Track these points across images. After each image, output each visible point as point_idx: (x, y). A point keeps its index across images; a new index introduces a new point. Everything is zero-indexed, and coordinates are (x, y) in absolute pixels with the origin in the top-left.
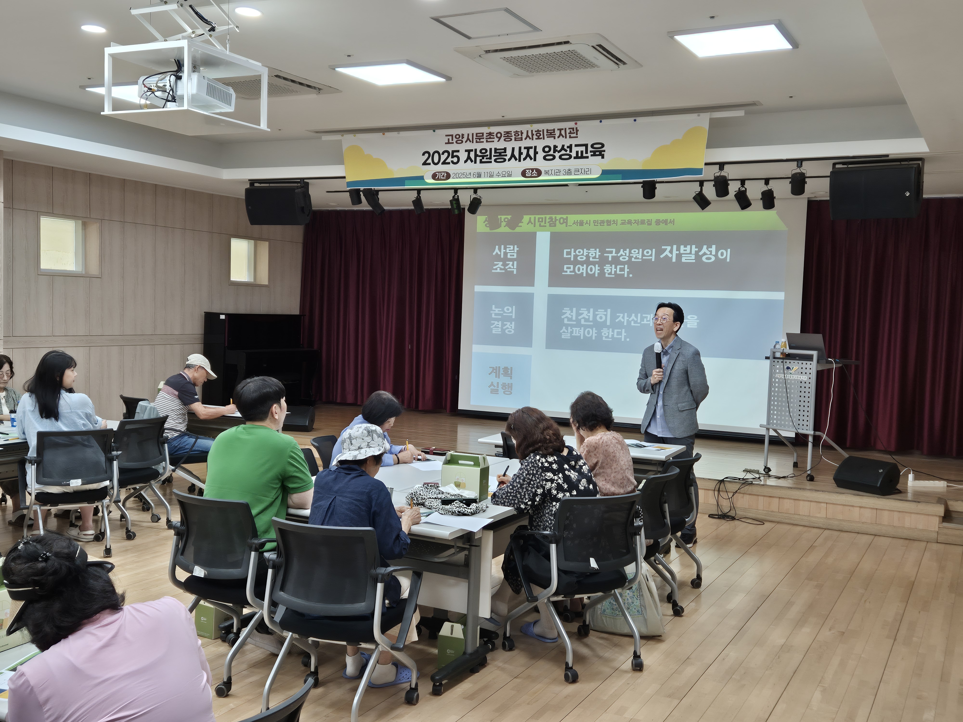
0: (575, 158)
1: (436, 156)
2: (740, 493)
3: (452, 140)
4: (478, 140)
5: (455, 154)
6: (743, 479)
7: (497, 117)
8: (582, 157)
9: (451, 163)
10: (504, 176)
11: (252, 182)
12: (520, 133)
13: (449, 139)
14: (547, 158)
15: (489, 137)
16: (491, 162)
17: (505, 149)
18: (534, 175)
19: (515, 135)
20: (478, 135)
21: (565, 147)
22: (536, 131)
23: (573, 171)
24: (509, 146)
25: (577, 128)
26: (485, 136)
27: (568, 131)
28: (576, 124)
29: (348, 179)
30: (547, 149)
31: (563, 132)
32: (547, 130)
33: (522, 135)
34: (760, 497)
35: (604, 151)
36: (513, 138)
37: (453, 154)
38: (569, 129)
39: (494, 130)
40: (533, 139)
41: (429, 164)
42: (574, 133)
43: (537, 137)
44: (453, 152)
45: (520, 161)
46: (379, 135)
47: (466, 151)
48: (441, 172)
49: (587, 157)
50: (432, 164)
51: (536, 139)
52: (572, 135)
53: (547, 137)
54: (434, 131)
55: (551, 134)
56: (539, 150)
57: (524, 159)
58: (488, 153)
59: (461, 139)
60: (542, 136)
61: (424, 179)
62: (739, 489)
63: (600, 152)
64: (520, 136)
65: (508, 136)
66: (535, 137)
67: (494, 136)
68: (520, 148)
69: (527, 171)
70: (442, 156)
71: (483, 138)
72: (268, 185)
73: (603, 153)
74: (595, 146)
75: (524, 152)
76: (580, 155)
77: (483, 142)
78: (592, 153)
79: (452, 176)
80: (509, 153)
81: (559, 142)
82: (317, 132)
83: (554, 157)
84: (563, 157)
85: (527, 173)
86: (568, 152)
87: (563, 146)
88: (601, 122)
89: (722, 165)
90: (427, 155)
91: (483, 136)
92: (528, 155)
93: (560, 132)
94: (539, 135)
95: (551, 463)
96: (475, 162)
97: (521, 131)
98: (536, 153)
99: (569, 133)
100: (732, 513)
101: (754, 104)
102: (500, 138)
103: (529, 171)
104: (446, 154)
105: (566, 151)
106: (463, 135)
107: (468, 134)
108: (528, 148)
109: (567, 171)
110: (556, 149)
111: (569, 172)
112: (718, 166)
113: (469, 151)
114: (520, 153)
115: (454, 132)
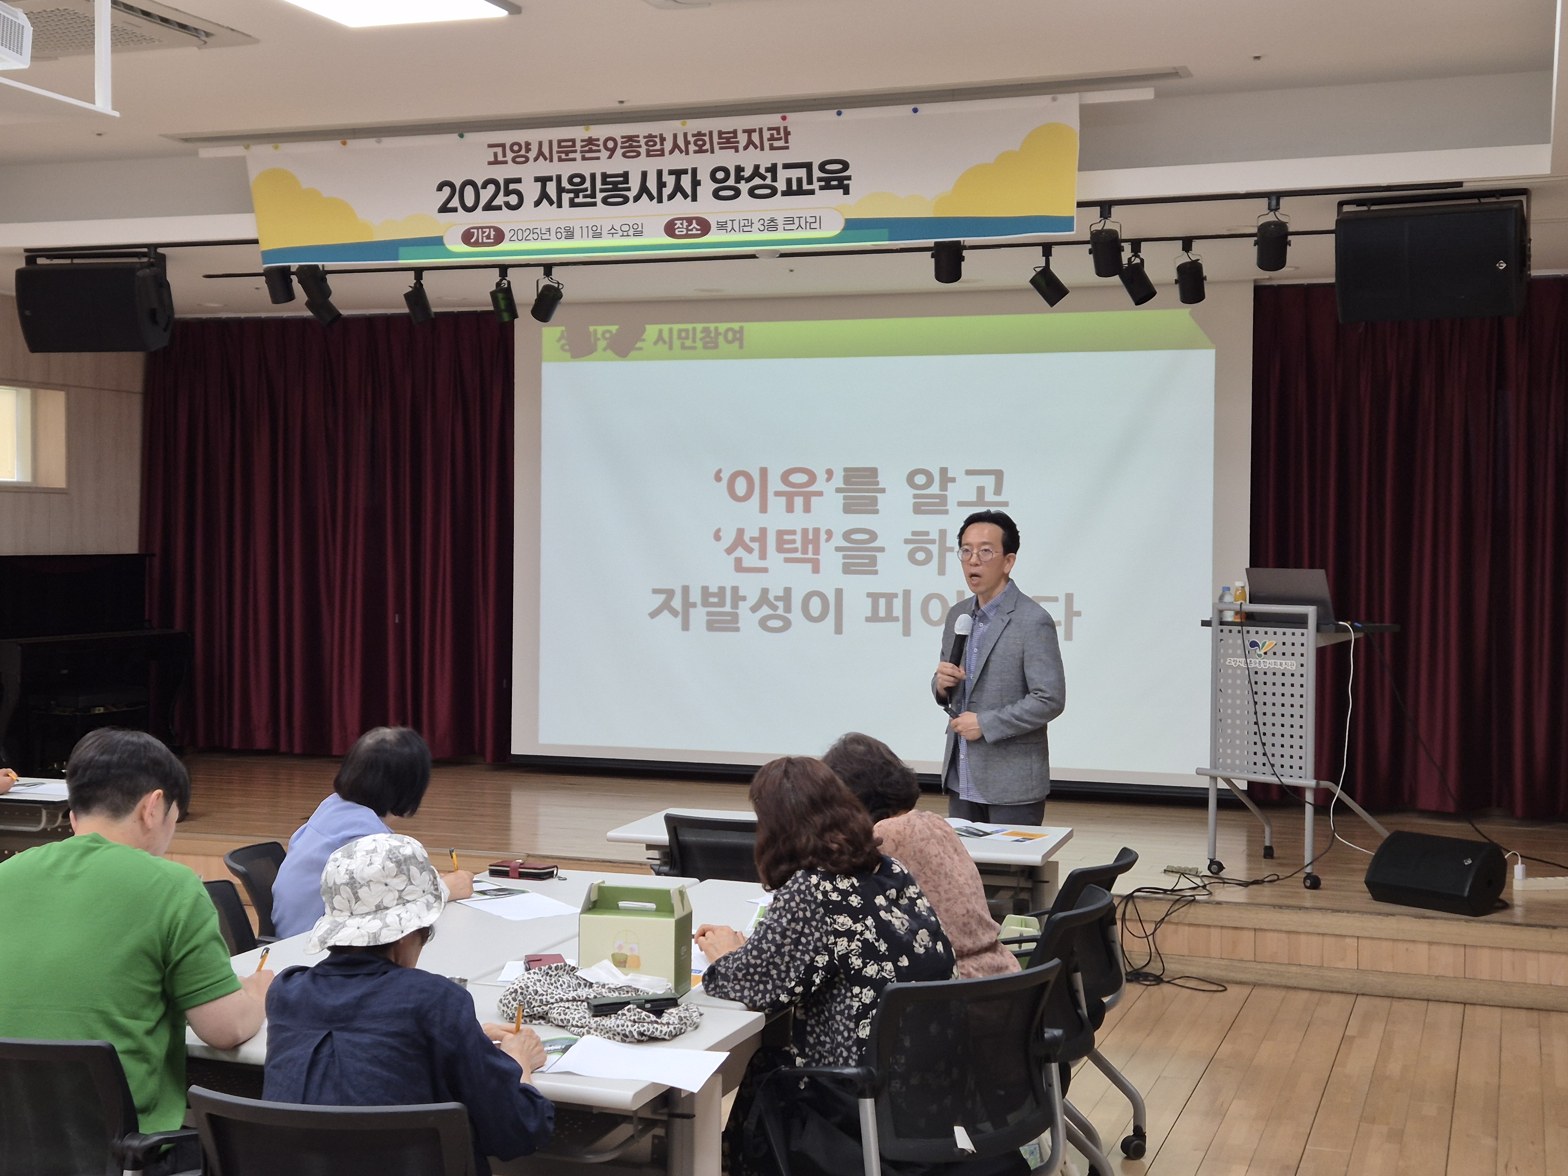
0: (784, 194)
1: (469, 191)
2: (1170, 922)
3: (504, 155)
4: (563, 156)
5: (512, 186)
6: (1173, 890)
7: (606, 103)
8: (801, 192)
9: (504, 207)
10: (625, 234)
11: (32, 255)
12: (658, 140)
13: (496, 155)
14: (722, 193)
15: (587, 148)
16: (594, 204)
17: (625, 175)
18: (694, 232)
19: (646, 144)
20: (563, 144)
21: (762, 170)
22: (694, 136)
23: (780, 222)
24: (634, 168)
25: (785, 128)
26: (578, 147)
27: (766, 135)
28: (784, 118)
29: (265, 246)
30: (720, 175)
31: (755, 137)
32: (720, 133)
33: (662, 144)
34: (1212, 930)
35: (849, 178)
36: (643, 150)
37: (509, 186)
38: (769, 129)
39: (600, 132)
40: (687, 153)
41: (455, 210)
42: (780, 139)
43: (697, 148)
44: (508, 182)
45: (660, 201)
46: (333, 145)
47: (537, 179)
48: (482, 228)
49: (812, 192)
50: (460, 209)
51: (695, 152)
52: (776, 144)
53: (721, 148)
54: (461, 136)
55: (728, 140)
56: (704, 176)
57: (671, 197)
58: (587, 184)
59: (523, 152)
60: (707, 146)
61: (443, 244)
62: (1167, 915)
63: (841, 180)
64: (658, 147)
65: (631, 147)
66: (692, 148)
67: (598, 146)
68: (660, 173)
69: (678, 222)
70: (482, 191)
71: (575, 151)
72: (68, 261)
73: (846, 182)
74: (828, 167)
75: (670, 181)
76: (794, 187)
77: (574, 160)
78: (823, 183)
79: (508, 236)
80: (635, 184)
81: (748, 159)
82: (189, 140)
83: (737, 193)
84: (757, 192)
85: (679, 228)
86: (768, 181)
87: (757, 167)
88: (839, 114)
89: (1106, 207)
90: (447, 190)
91: (574, 145)
92: (678, 188)
93: (750, 137)
94: (700, 143)
95: (845, 894)
96: (560, 206)
97: (661, 135)
98: (696, 183)
99: (769, 140)
100: (1155, 968)
101: (1174, 74)
102: (612, 151)
103: (682, 224)
104: (491, 188)
105: (764, 178)
106: (528, 144)
107: (540, 144)
108: (678, 174)
109: (767, 222)
110: (742, 174)
111: (772, 225)
112: (1097, 210)
113: (543, 180)
114: (661, 185)
115: (508, 137)
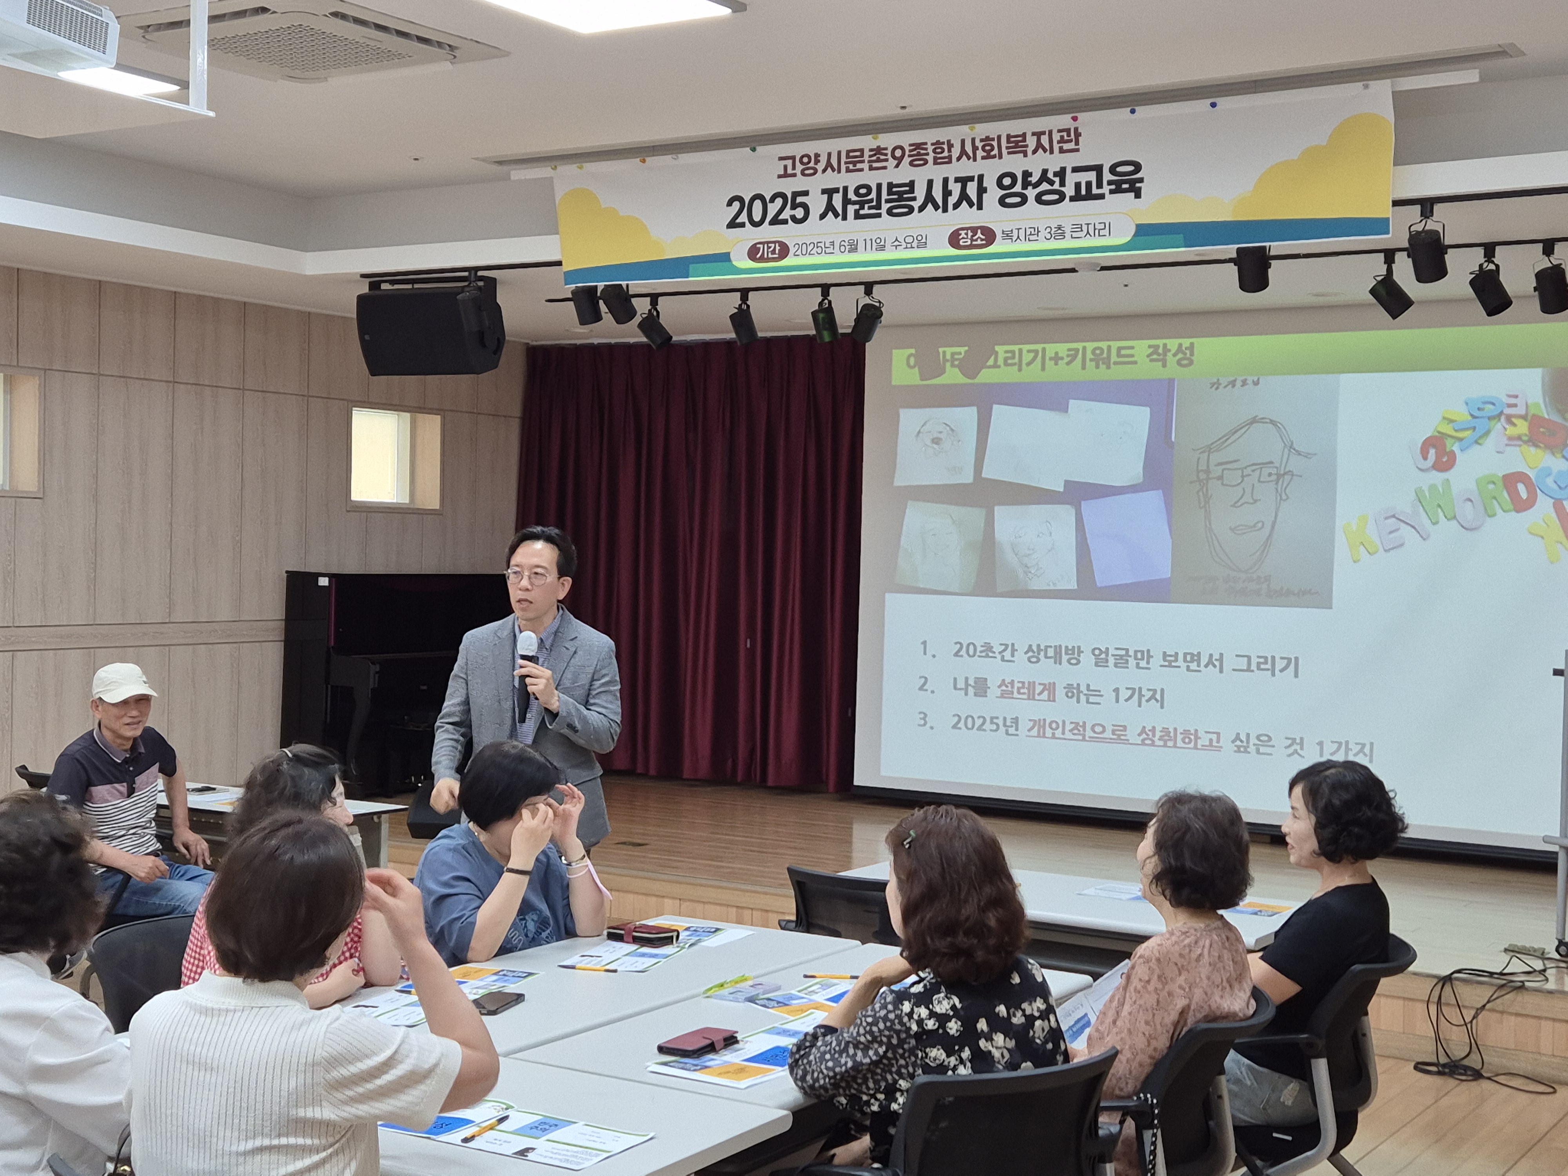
0: (1072, 199)
1: (758, 205)
2: (1492, 1010)
3: (794, 168)
4: (851, 167)
5: (799, 200)
6: (1501, 974)
7: (888, 110)
8: (1090, 196)
9: (790, 221)
10: (909, 246)
11: (374, 280)
12: (945, 147)
13: (785, 167)
14: (1008, 200)
15: (874, 158)
16: (879, 216)
17: (911, 184)
18: (979, 242)
19: (934, 151)
20: (851, 154)
21: (1050, 175)
22: (982, 140)
23: (1068, 230)
24: (920, 176)
25: (1076, 129)
26: (866, 158)
27: (1056, 137)
28: (1075, 119)
29: (566, 267)
30: (1007, 181)
31: (1045, 140)
32: (1009, 137)
33: (950, 151)
34: (1543, 1022)
35: (1141, 180)
36: (930, 158)
37: (796, 200)
38: (1059, 131)
39: (888, 140)
40: (975, 160)
41: (743, 225)
42: (1071, 141)
43: (985, 154)
44: (795, 195)
45: (945, 210)
46: (633, 163)
47: (824, 192)
48: (768, 243)
49: (1102, 197)
50: (747, 224)
51: (983, 158)
52: (1066, 146)
53: (1009, 153)
54: (754, 150)
55: (1017, 145)
56: (990, 183)
57: (956, 206)
58: (873, 195)
59: (812, 164)
60: (995, 152)
61: (729, 260)
62: (1489, 1002)
63: (1133, 183)
64: (946, 154)
65: (918, 154)
67: (886, 155)
68: (946, 181)
69: (963, 233)
70: (770, 205)
71: (863, 162)
72: (409, 286)
73: (1138, 185)
74: (1120, 169)
75: (955, 189)
76: (1083, 192)
77: (861, 170)
78: (1113, 187)
79: (792, 250)
80: (920, 193)
81: (1036, 164)
82: (500, 163)
83: (1024, 200)
84: (1045, 198)
85: (963, 238)
86: (1056, 186)
88: (1133, 111)
89: (1427, 205)
90: (736, 205)
91: (862, 156)
92: (964, 196)
93: (1039, 140)
94: (988, 148)
95: (943, 1019)
96: (845, 218)
97: (949, 141)
98: (982, 190)
99: (1059, 142)
100: (1474, 1062)
101: (1502, 53)
102: (900, 160)
103: (967, 234)
104: (779, 201)
105: (1052, 183)
106: (817, 156)
107: (829, 155)
108: (964, 181)
109: (1054, 230)
110: (1029, 179)
111: (1059, 232)
112: (1417, 209)
113: (829, 192)
114: (947, 193)
115: (798, 149)
